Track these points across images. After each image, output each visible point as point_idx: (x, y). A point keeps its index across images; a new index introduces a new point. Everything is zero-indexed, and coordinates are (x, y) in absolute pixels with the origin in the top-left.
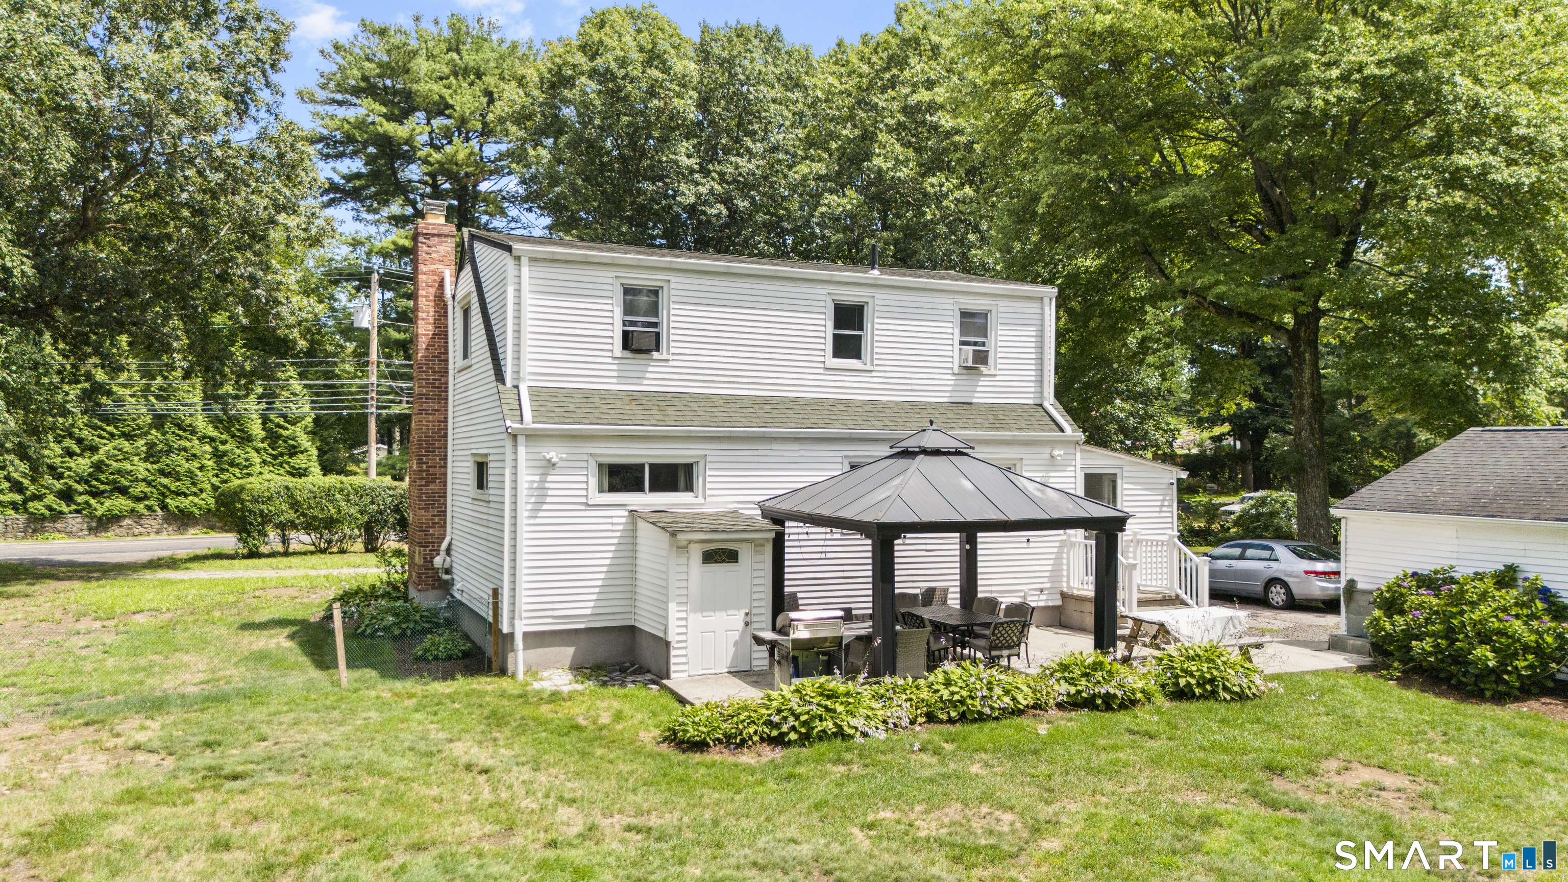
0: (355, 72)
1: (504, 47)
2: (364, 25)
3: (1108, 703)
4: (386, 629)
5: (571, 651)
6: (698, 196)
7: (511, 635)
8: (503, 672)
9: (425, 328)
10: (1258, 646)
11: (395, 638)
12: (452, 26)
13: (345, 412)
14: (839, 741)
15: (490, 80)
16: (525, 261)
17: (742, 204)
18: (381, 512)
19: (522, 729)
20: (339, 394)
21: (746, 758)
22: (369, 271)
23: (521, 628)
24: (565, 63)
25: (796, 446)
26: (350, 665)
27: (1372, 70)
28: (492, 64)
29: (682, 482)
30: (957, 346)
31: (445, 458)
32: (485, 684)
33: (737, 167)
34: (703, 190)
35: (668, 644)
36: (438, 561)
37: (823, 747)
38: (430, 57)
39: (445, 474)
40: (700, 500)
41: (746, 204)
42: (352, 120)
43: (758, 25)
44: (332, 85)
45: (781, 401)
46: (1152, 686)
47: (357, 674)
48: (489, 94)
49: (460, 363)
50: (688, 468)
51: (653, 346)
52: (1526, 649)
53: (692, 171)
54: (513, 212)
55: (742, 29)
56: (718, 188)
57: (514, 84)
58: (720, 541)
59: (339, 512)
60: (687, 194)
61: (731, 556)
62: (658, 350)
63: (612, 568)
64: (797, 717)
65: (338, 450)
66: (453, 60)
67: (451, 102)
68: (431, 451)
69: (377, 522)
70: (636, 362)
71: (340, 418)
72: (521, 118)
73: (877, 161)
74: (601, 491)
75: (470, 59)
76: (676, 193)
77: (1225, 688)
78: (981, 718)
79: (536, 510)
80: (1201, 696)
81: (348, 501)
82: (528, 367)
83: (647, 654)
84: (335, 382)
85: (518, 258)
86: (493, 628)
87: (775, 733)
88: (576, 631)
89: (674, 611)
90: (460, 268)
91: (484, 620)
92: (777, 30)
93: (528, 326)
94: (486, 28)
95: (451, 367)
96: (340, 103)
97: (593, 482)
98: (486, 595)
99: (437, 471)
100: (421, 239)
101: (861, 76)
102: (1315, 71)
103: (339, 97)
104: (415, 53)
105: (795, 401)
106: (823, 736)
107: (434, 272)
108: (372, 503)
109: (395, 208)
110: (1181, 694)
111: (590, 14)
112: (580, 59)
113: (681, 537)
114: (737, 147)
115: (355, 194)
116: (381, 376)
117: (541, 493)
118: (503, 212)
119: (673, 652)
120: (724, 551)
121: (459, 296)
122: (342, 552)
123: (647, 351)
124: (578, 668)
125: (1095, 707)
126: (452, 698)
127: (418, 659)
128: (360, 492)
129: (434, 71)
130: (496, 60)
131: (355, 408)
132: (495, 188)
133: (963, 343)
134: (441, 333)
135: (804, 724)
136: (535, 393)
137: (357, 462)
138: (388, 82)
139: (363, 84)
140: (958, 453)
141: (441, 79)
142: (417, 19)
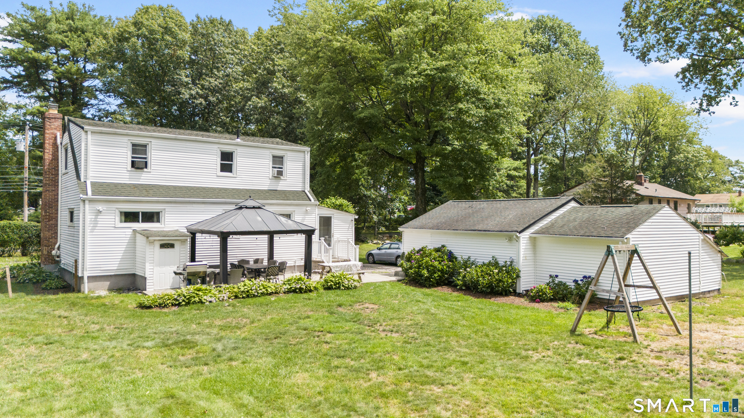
0: (18, 27)
1: (96, 19)
2: (23, 5)
3: (301, 291)
4: (30, 280)
5: (108, 283)
6: (191, 95)
7: (82, 277)
8: (79, 291)
9: (48, 157)
10: (363, 273)
11: (34, 283)
12: (69, 7)
13: (11, 191)
14: (200, 304)
15: (89, 35)
16: (89, 133)
17: (211, 99)
18: (30, 237)
19: (83, 306)
20: (9, 182)
21: (166, 310)
22: (24, 123)
23: (86, 274)
24: (125, 31)
25: (203, 205)
26: (14, 291)
27: (429, 72)
28: (90, 27)
29: (155, 219)
30: (271, 168)
31: (57, 210)
32: (71, 296)
33: (210, 83)
34: (193, 92)
35: (145, 278)
36: (54, 252)
37: (195, 306)
38: (58, 21)
39: (57, 217)
40: (163, 226)
41: (214, 99)
42: (16, 51)
43: (221, 18)
44: (5, 32)
45: (198, 188)
46: (319, 286)
47: (15, 295)
48: (87, 41)
49: (64, 171)
50: (158, 214)
51: (144, 166)
52: (439, 271)
53: (188, 83)
54: (101, 97)
55: (213, 20)
56: (200, 92)
57: (101, 37)
58: (167, 240)
59: (8, 237)
60: (186, 94)
61: (172, 246)
62: (146, 168)
63: (125, 252)
64: (185, 297)
65: (9, 210)
66: (70, 24)
67: (68, 44)
68: (50, 207)
69: (28, 242)
70: (137, 173)
71: (9, 194)
72: (103, 54)
73: (275, 84)
74: (121, 222)
75: (79, 24)
76: (180, 93)
77: (343, 286)
78: (254, 296)
79: (93, 229)
80: (335, 289)
81: (13, 232)
82: (91, 174)
83: (139, 283)
84: (7, 177)
85: (86, 132)
86: (75, 275)
87: (177, 303)
88: (111, 276)
89: (148, 266)
90: (64, 132)
91: (71, 273)
92: (230, 22)
93: (91, 158)
94: (87, 9)
95: (60, 172)
96: (10, 41)
97: (118, 218)
98: (71, 261)
99: (54, 216)
100: (46, 120)
101: (267, 46)
102: (409, 71)
103: (9, 38)
104: (49, 20)
105: (204, 188)
106: (194, 302)
107: (52, 133)
108: (26, 233)
109: (40, 91)
110: (329, 288)
111: (141, 7)
112: (132, 29)
113: (150, 238)
114: (211, 74)
115: (17, 84)
116: (30, 174)
117: (95, 223)
118: (96, 98)
119: (147, 281)
120: (169, 244)
121: (64, 144)
122: (10, 256)
123: (142, 168)
124: (111, 290)
125: (297, 293)
126: (56, 300)
127: (43, 289)
128: (20, 228)
129: (59, 28)
130: (92, 25)
131: (17, 189)
132: (92, 85)
133: (273, 167)
134: (55, 158)
135: (188, 299)
136: (93, 184)
137: (18, 215)
138: (35, 32)
139: (22, 33)
140: (259, 208)
141: (63, 32)
142: (51, 3)
